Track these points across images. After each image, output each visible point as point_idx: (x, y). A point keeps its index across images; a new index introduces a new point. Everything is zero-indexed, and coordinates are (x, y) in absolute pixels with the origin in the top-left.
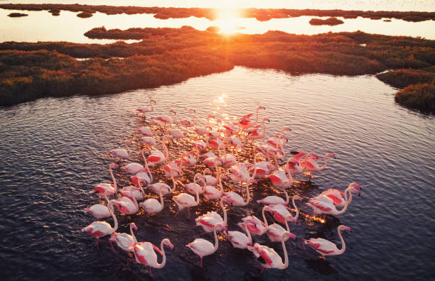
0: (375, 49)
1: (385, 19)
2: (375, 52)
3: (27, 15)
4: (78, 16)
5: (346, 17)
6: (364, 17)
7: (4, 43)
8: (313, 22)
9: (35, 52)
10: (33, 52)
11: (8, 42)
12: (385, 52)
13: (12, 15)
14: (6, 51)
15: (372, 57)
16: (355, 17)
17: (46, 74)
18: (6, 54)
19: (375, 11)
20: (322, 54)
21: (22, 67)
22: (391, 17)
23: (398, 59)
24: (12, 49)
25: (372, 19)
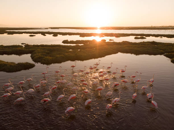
0: (161, 47)
1: (161, 37)
2: (161, 48)
3: (35, 36)
4: (53, 36)
5: (146, 36)
6: (152, 36)
8: (135, 38)
12: (164, 48)
13: (30, 36)
15: (161, 49)
16: (149, 36)
19: (156, 34)
20: (144, 48)
22: (162, 36)
23: (169, 50)
24: (44, 47)
25: (155, 37)
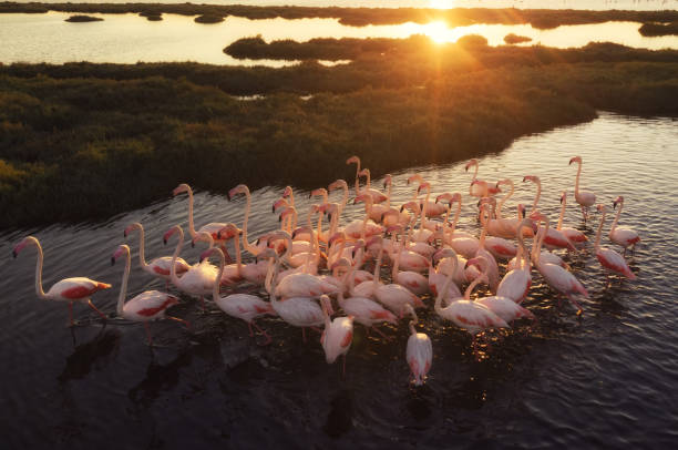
3: (101, 20)
4: (197, 21)
7: (66, 64)
9: (139, 81)
10: (133, 81)
11: (75, 64)
13: (72, 20)
14: (75, 81)
17: (184, 132)
18: (76, 87)
21: (118, 114)
24: (86, 76)
